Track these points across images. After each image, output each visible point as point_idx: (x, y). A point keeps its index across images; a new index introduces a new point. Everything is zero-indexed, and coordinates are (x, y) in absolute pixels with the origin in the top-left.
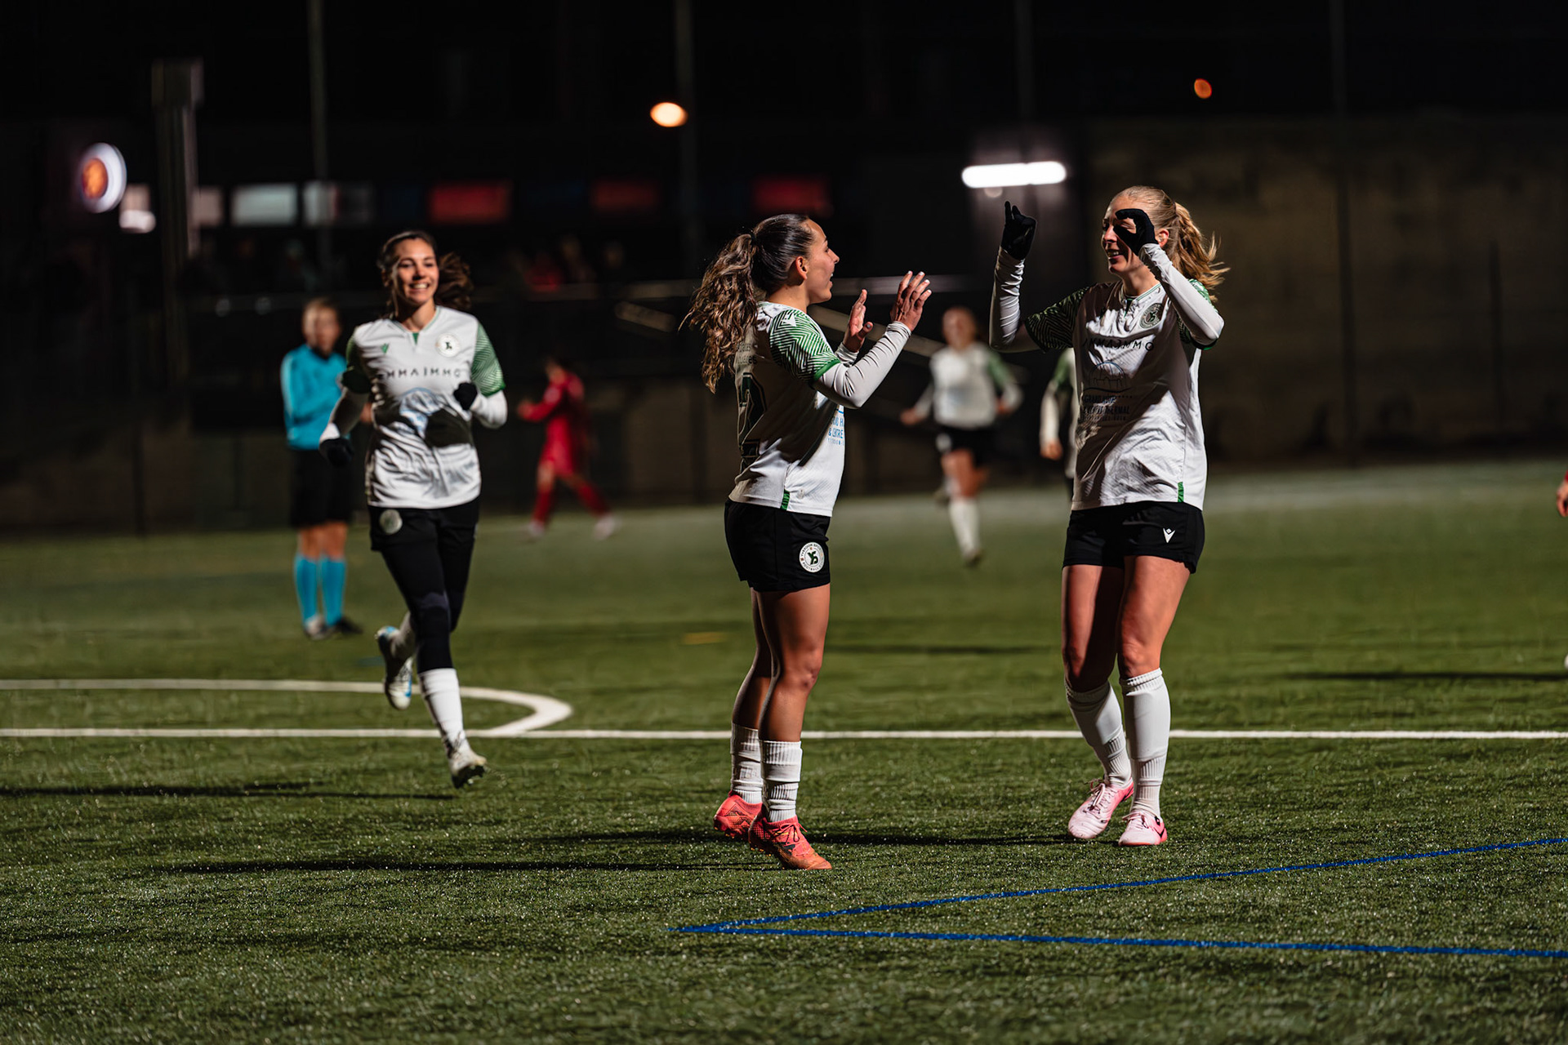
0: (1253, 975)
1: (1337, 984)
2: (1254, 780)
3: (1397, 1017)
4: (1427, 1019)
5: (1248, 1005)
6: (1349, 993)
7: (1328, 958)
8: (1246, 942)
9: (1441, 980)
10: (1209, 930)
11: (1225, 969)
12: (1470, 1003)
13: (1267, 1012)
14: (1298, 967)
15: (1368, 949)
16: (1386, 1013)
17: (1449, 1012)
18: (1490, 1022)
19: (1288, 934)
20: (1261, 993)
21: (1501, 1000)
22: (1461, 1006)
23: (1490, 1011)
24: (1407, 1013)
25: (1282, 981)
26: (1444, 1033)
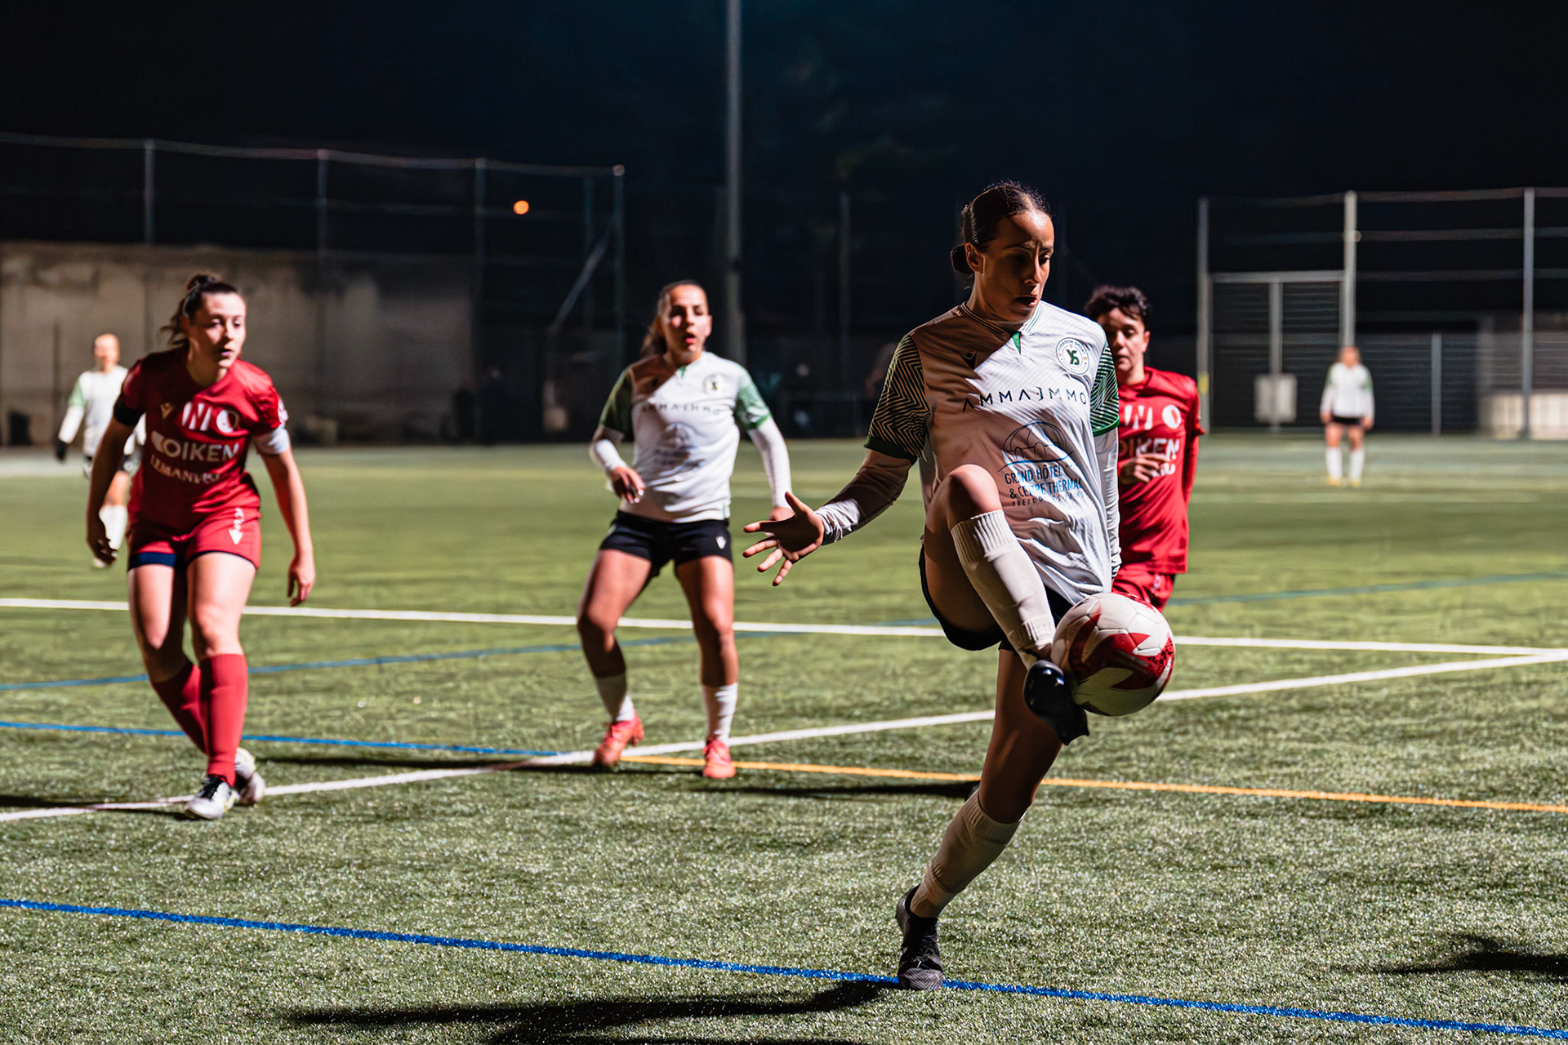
0: (47, 744)
1: (97, 751)
2: (65, 632)
3: (128, 771)
4: (146, 772)
5: (41, 762)
6: (102, 755)
7: (92, 736)
8: (46, 725)
9: (157, 749)
10: (23, 718)
11: (31, 740)
12: (173, 763)
13: (52, 767)
14: (75, 740)
15: (117, 731)
16: (122, 768)
17: (159, 769)
18: (183, 775)
19: (71, 720)
20: (50, 755)
21: (190, 763)
22: (167, 764)
23: (183, 769)
24: (135, 768)
25: (63, 748)
26: (155, 780)
